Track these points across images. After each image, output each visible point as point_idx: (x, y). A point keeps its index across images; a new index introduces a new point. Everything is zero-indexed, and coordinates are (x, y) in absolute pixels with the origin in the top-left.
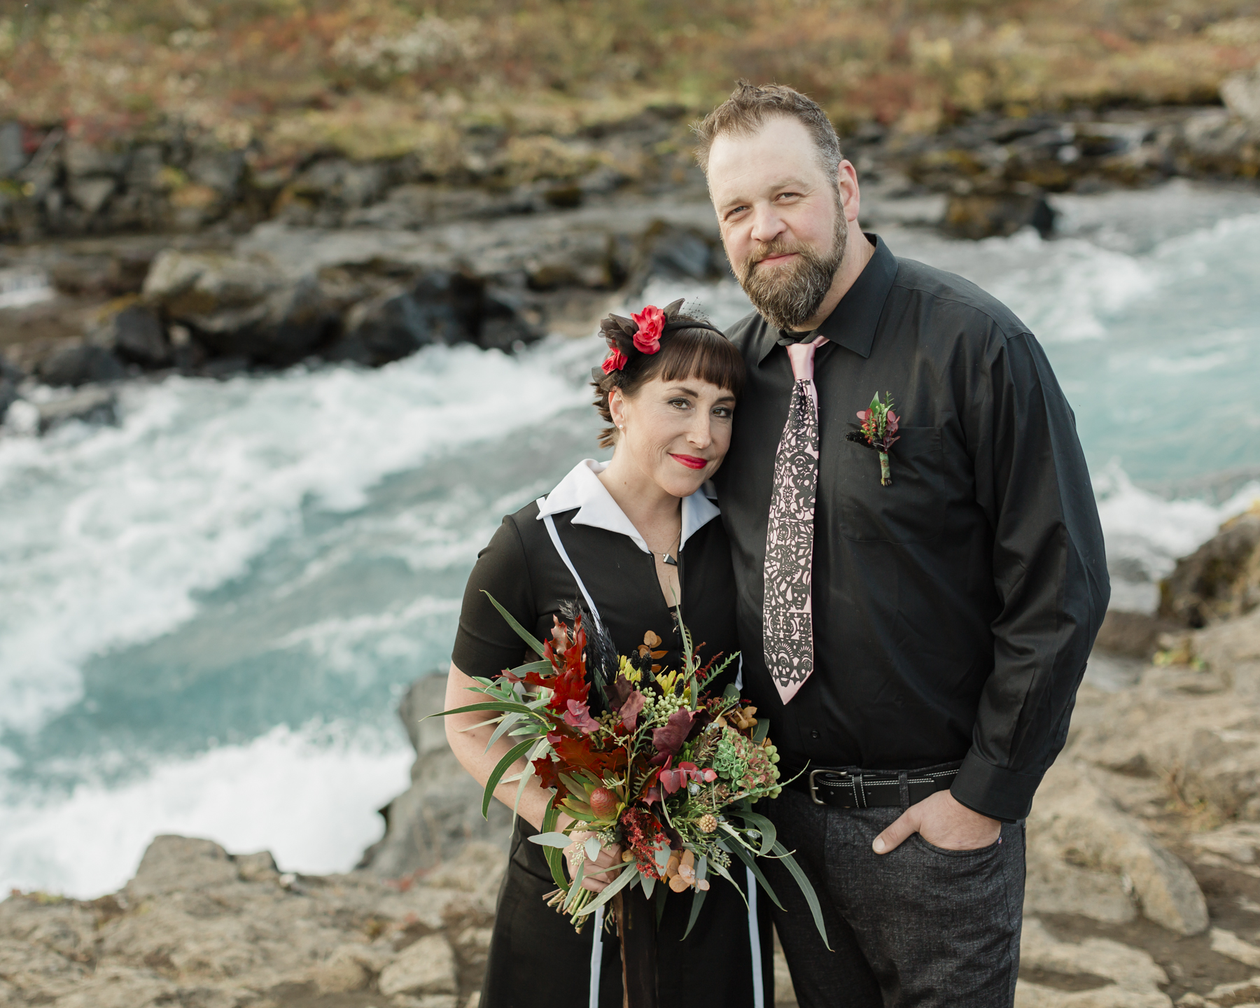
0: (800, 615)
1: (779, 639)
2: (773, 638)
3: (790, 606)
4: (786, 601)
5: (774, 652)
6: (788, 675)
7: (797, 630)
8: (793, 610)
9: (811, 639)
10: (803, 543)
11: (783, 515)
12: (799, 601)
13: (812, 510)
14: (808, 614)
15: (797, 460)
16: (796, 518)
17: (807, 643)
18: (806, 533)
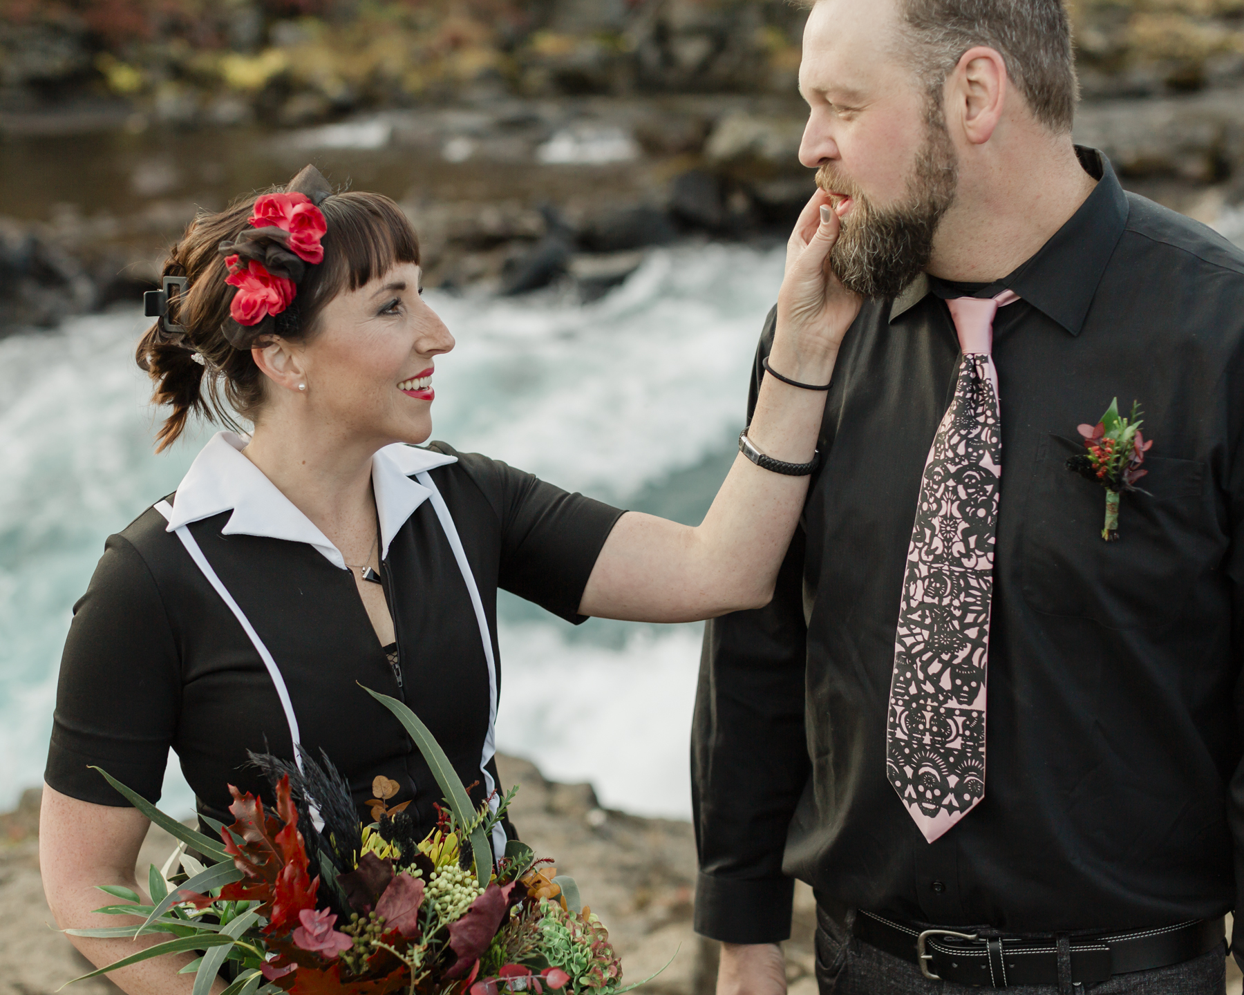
0: (964, 713)
1: (922, 746)
2: (908, 744)
3: (947, 698)
4: (939, 689)
5: (908, 763)
6: (936, 800)
7: (958, 735)
8: (953, 704)
9: (982, 749)
10: (974, 604)
11: (939, 559)
12: (965, 692)
13: (991, 555)
14: (980, 713)
15: (966, 477)
16: (961, 566)
17: (976, 755)
18: (981, 589)
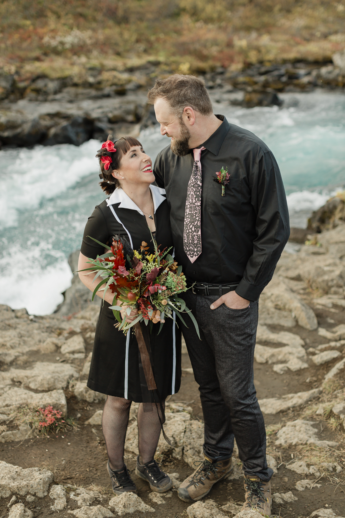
0: (197, 235)
1: (190, 243)
2: (187, 243)
3: (194, 232)
4: (192, 231)
5: (187, 247)
6: (193, 254)
7: (196, 240)
8: (195, 233)
9: (201, 242)
10: (197, 212)
11: (191, 204)
12: (197, 231)
13: (200, 202)
14: (200, 235)
15: (195, 186)
16: (195, 205)
17: (200, 244)
18: (198, 209)
